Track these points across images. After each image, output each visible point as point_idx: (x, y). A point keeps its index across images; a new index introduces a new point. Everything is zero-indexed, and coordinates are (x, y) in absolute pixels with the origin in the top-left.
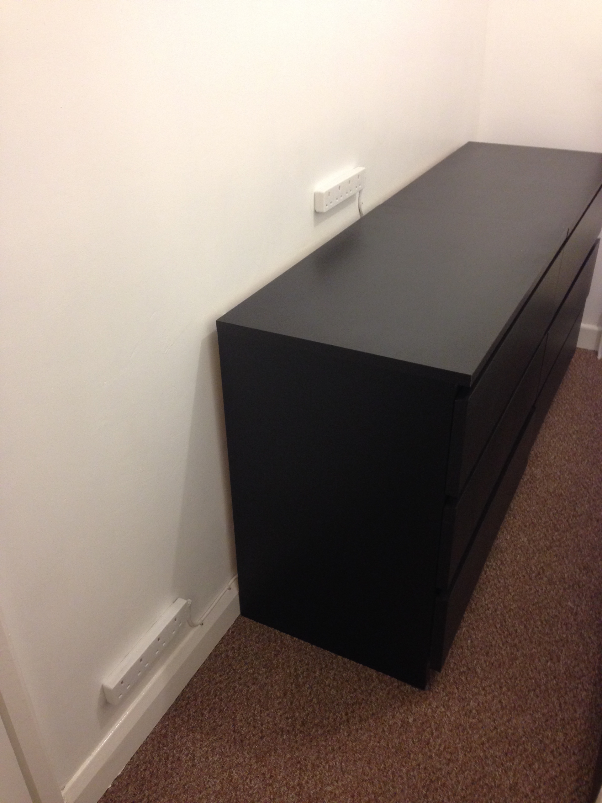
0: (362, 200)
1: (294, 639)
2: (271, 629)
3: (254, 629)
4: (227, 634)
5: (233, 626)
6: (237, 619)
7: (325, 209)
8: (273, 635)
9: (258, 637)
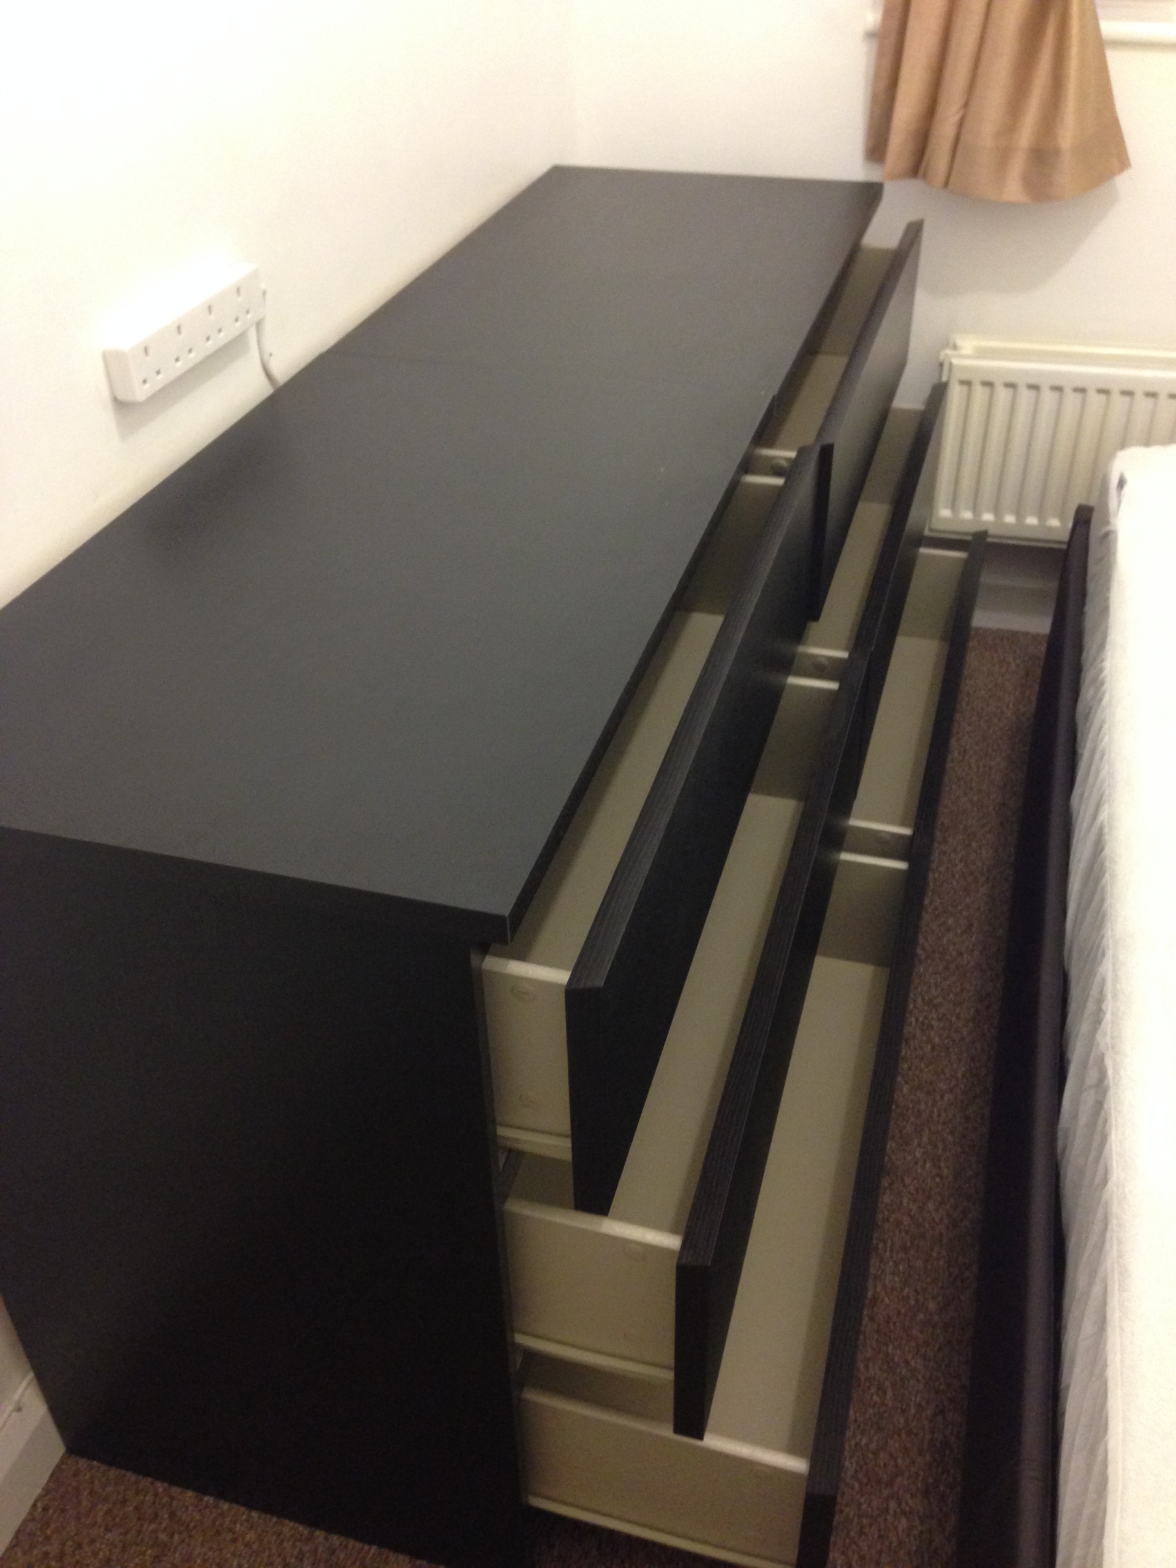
0: (269, 344)
1: (204, 1503)
2: (145, 1482)
3: (100, 1490)
4: (31, 1518)
5: (47, 1491)
6: (58, 1468)
7: (141, 393)
8: (149, 1498)
9: (109, 1511)
